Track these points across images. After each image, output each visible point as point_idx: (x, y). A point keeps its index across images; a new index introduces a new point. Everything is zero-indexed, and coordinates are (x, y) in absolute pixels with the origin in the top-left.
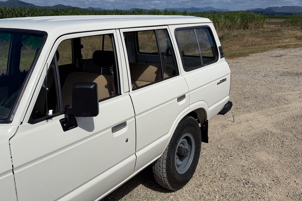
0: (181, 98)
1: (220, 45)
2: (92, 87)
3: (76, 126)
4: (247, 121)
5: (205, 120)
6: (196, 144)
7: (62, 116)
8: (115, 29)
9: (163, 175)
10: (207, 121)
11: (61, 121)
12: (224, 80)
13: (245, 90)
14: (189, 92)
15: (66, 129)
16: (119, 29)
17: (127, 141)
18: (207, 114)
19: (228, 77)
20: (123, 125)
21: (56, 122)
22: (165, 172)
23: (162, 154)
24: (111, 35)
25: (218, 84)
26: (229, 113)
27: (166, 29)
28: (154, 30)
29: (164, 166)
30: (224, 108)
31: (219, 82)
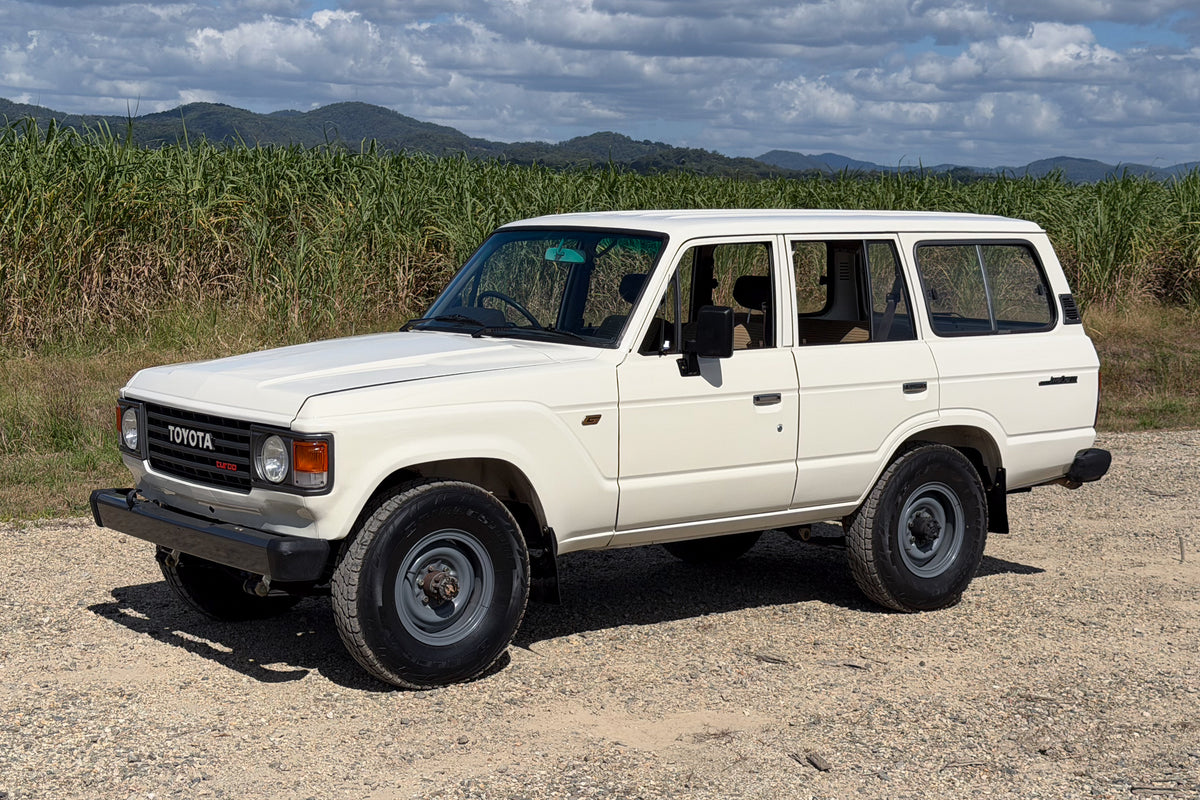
0: (913, 388)
1: (1067, 291)
2: (726, 312)
3: (698, 374)
5: (998, 469)
7: (680, 356)
8: (777, 234)
9: (866, 556)
10: (1003, 470)
11: (678, 361)
12: (1068, 380)
14: (938, 379)
15: (684, 373)
16: (784, 235)
17: (780, 429)
18: (999, 453)
19: (1088, 376)
20: (775, 398)
21: (671, 361)
23: (864, 496)
24: (768, 245)
25: (1042, 384)
27: (893, 241)
31: (1049, 379)
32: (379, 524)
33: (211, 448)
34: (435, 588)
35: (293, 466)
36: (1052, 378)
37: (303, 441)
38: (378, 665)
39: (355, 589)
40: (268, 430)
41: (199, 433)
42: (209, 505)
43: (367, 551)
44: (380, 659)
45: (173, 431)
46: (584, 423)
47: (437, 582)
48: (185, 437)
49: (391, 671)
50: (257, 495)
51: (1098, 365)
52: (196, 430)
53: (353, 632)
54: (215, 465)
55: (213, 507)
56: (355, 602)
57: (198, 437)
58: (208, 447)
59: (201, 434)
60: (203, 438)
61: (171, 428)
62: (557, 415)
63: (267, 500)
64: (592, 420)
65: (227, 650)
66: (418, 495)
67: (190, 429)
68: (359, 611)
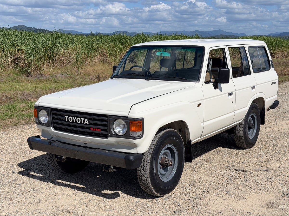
0: (253, 88)
1: (271, 59)
2: (228, 70)
3: (218, 89)
4: (287, 124)
5: (263, 108)
6: (258, 123)
7: (213, 83)
8: (225, 46)
9: (241, 135)
10: (265, 108)
12: (275, 83)
13: (282, 108)
14: (256, 85)
15: (215, 88)
17: (232, 103)
18: (265, 103)
19: (277, 81)
20: (231, 94)
21: (212, 85)
22: (243, 132)
23: (242, 120)
24: (223, 49)
25: (271, 84)
26: (277, 109)
27: (244, 47)
28: (239, 47)
29: (243, 129)
30: (274, 103)
31: (272, 83)
32: (154, 146)
33: (88, 123)
34: (166, 164)
35: (129, 129)
36: (273, 83)
37: (134, 121)
38: (154, 191)
39: (149, 168)
40: (116, 118)
41: (81, 119)
42: (85, 142)
43: (152, 155)
44: (155, 190)
45: (68, 118)
46: (198, 106)
47: (166, 161)
48: (74, 120)
49: (157, 192)
50: (111, 140)
51: (278, 78)
52: (80, 118)
53: (147, 182)
54: (90, 129)
55: (86, 143)
56: (149, 173)
57: (81, 120)
58: (86, 124)
59: (83, 119)
60: (84, 121)
61: (67, 117)
62: (192, 104)
63: (115, 141)
64: (199, 105)
65: (83, 186)
66: (163, 135)
67: (77, 117)
68: (150, 175)
